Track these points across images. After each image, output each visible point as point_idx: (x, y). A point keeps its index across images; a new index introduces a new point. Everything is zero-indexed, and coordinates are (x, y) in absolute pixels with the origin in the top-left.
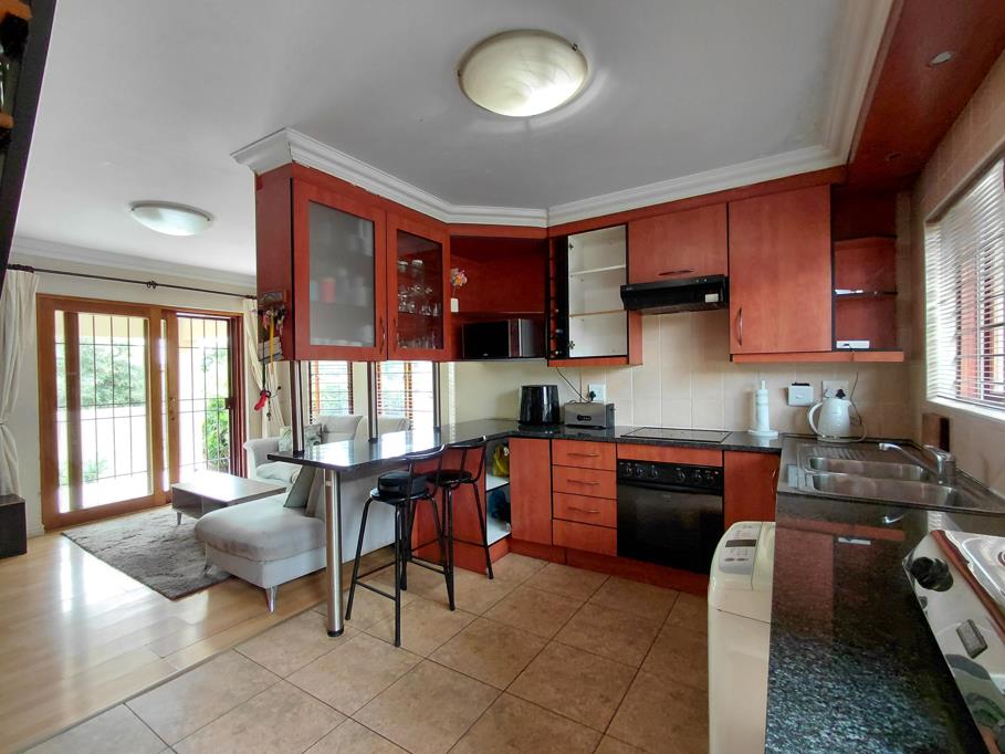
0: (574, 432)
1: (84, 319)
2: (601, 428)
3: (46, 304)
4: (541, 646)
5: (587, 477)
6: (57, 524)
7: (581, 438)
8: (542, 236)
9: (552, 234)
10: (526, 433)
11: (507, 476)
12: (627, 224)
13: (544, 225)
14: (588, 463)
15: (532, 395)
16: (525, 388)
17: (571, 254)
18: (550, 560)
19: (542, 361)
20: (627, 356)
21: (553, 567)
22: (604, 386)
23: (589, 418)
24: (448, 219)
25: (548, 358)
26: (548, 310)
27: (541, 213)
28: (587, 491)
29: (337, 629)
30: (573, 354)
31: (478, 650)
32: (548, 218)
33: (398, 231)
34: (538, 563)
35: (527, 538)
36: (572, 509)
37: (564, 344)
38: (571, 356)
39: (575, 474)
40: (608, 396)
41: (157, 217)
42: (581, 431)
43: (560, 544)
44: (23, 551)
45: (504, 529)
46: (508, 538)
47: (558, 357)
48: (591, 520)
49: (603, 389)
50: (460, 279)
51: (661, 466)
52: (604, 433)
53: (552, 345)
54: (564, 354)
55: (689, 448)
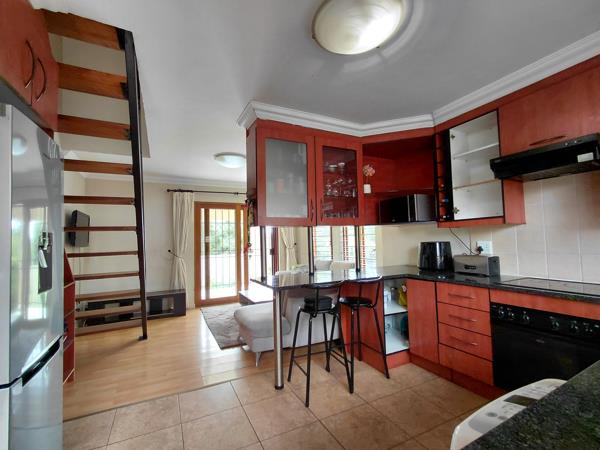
0: (463, 278)
1: (212, 212)
2: (485, 276)
3: (198, 206)
4: (402, 439)
5: (465, 314)
6: (200, 304)
7: (468, 283)
8: (431, 133)
9: (438, 130)
10: (426, 277)
11: (405, 306)
12: (497, 110)
13: (431, 125)
14: (465, 303)
15: (428, 249)
16: (423, 244)
17: (453, 143)
18: (440, 375)
19: (434, 224)
20: (504, 217)
21: (440, 381)
22: (491, 243)
23: (474, 267)
24: (360, 134)
25: (438, 221)
26: (436, 186)
27: (428, 117)
28: (465, 325)
29: (279, 385)
30: (457, 217)
31: (356, 427)
32: (434, 120)
33: (324, 147)
34: (429, 375)
35: (421, 354)
36: (452, 338)
37: (450, 210)
38: (456, 218)
39: (456, 312)
40: (494, 250)
41: (223, 160)
42: (468, 277)
43: (444, 364)
44: (184, 315)
45: (404, 345)
46: (408, 351)
47: (447, 220)
48: (468, 349)
49: (489, 245)
50: (370, 171)
51: (532, 312)
52: (487, 281)
53: (442, 211)
54: (450, 218)
55: (562, 298)
